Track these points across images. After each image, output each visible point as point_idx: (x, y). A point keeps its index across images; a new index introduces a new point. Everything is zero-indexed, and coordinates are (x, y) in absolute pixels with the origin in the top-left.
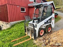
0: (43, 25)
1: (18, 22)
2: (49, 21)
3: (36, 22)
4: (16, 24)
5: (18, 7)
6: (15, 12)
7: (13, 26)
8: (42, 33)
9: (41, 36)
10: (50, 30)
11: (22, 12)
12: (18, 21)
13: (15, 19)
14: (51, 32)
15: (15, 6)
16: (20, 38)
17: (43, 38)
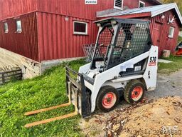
0: (115, 78)
1: (64, 63)
2: (137, 68)
3: (101, 67)
4: (58, 67)
5: (67, 19)
6: (57, 33)
7: (48, 72)
8: (109, 101)
9: (107, 111)
10: (140, 97)
11: (76, 35)
12: (65, 60)
13: (55, 52)
14: (140, 101)
15: (58, 17)
16: (51, 108)
17: (110, 117)
